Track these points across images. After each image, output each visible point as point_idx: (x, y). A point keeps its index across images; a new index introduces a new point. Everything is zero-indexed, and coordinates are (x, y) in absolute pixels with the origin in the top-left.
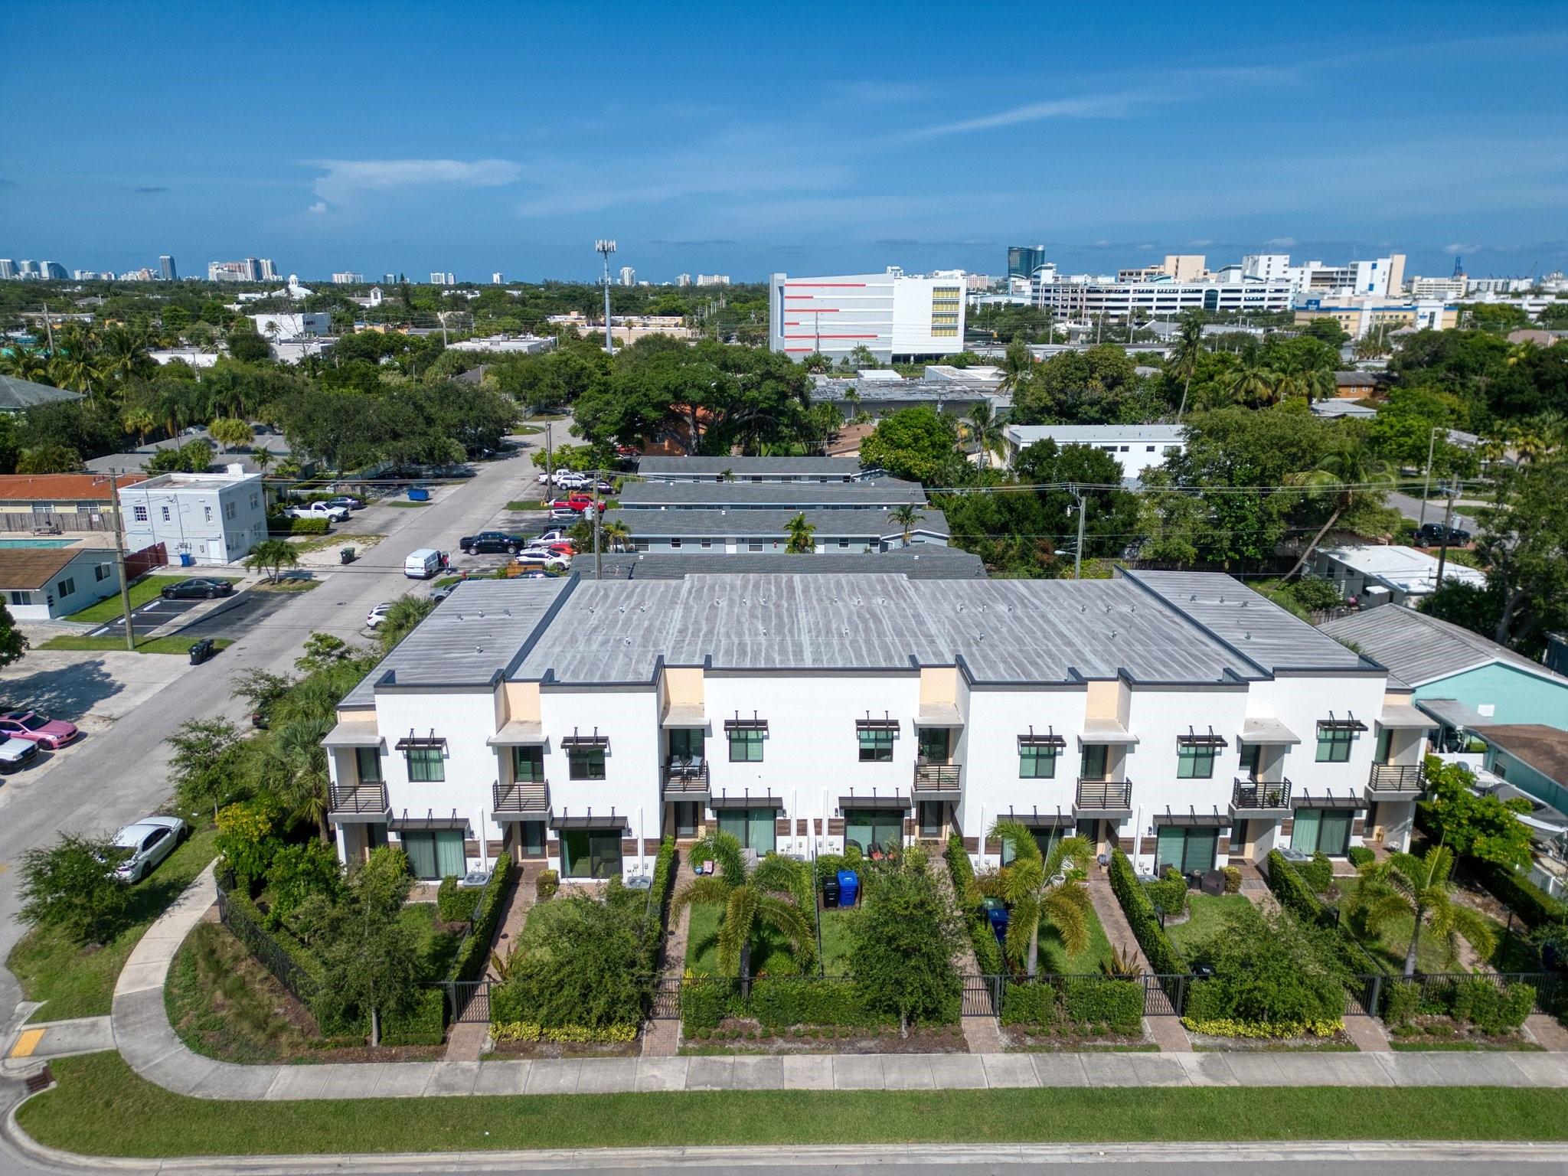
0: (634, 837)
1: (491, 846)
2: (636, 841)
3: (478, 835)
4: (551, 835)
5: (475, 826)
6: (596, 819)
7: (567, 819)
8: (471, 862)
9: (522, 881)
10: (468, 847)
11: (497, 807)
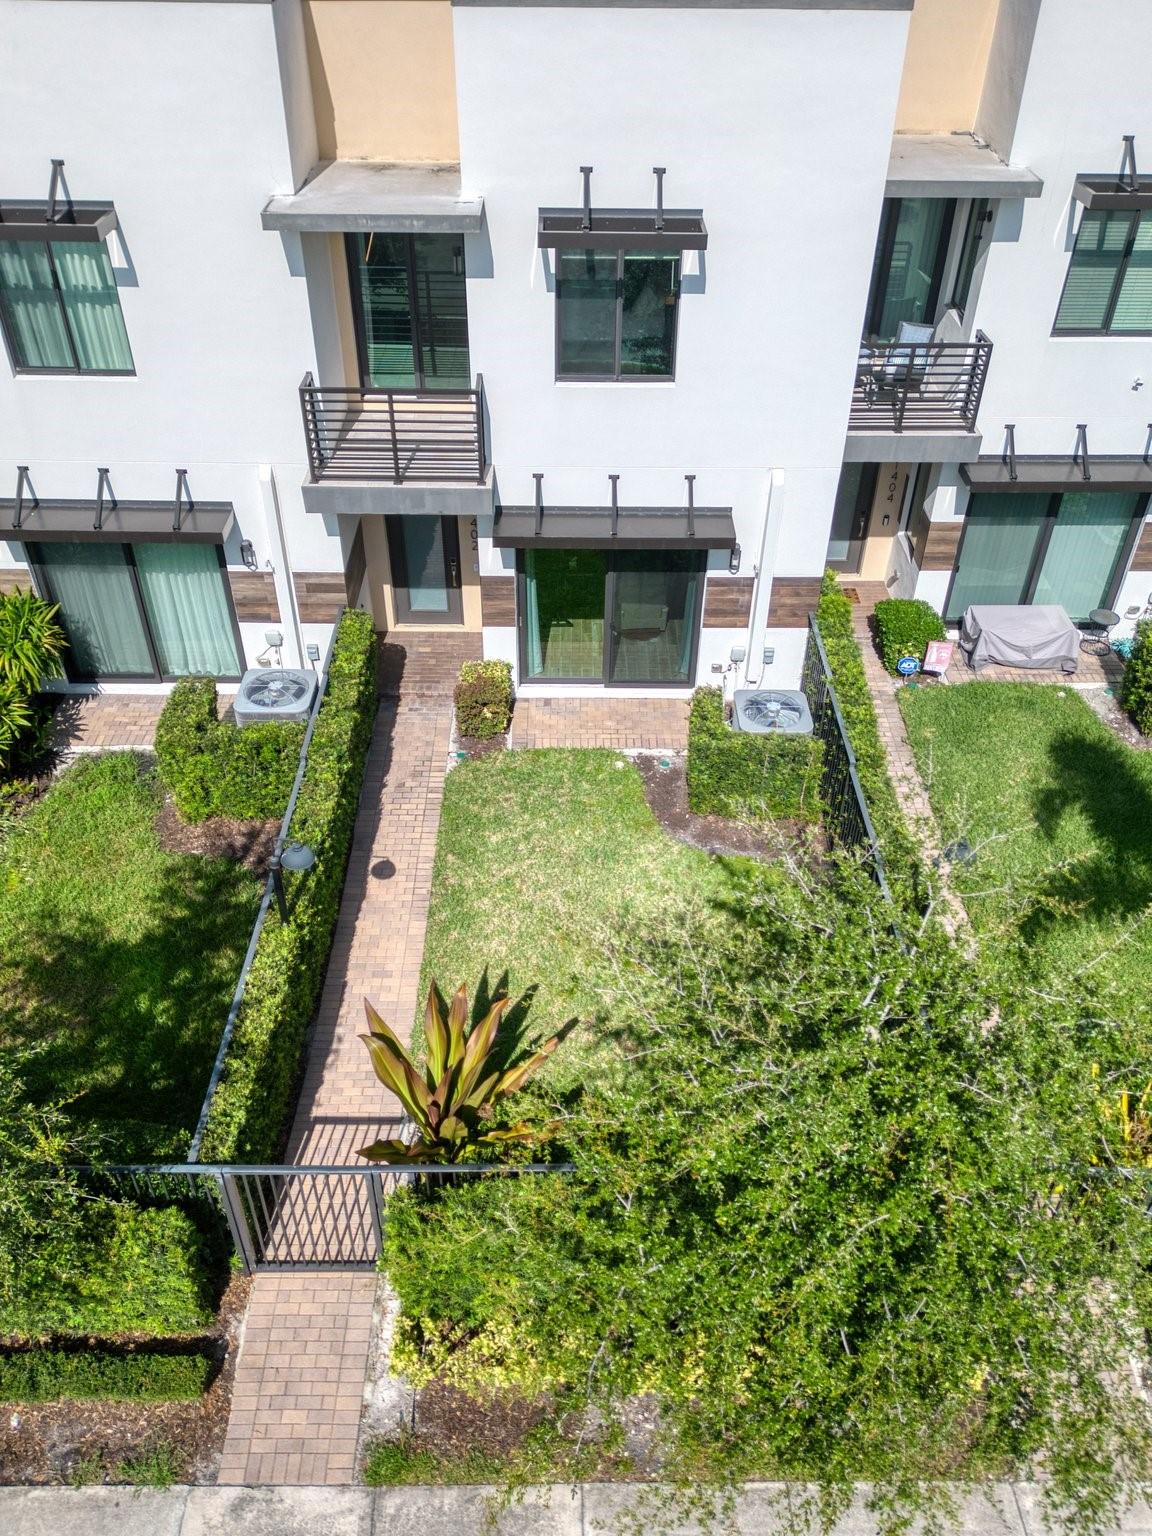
0: (745, 571)
1: (310, 588)
2: (748, 585)
3: (266, 555)
4: (491, 560)
5: (254, 525)
6: (635, 513)
7: (542, 511)
8: (254, 634)
9: (407, 689)
10: (240, 590)
11: (318, 464)
